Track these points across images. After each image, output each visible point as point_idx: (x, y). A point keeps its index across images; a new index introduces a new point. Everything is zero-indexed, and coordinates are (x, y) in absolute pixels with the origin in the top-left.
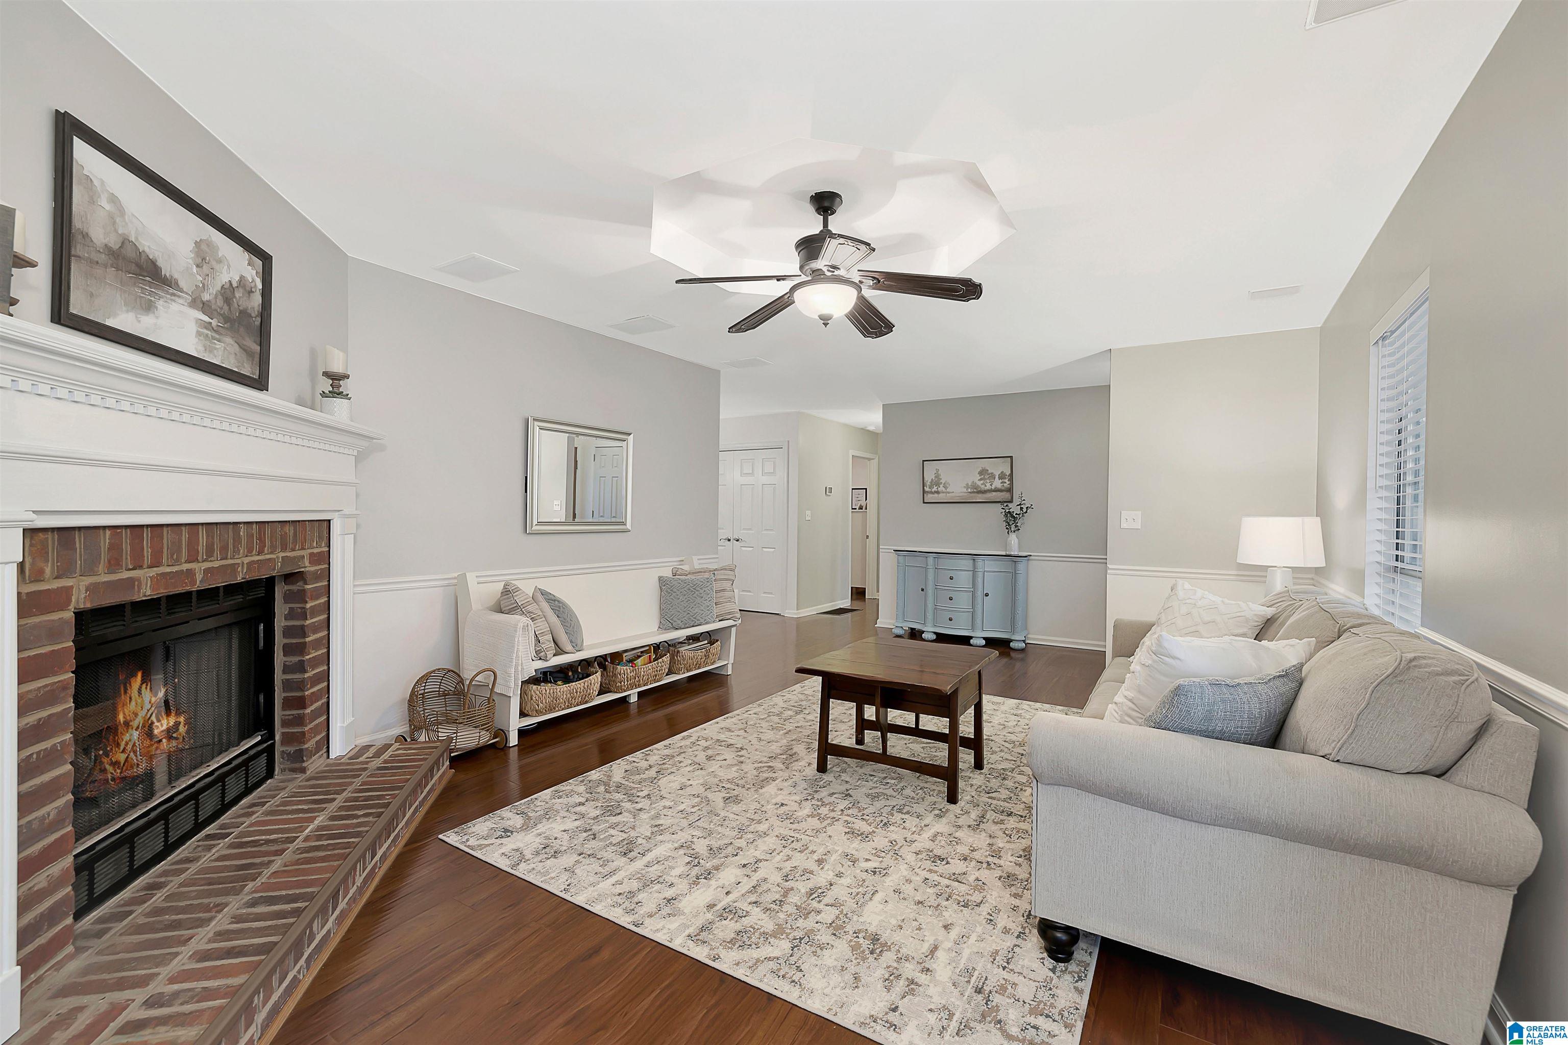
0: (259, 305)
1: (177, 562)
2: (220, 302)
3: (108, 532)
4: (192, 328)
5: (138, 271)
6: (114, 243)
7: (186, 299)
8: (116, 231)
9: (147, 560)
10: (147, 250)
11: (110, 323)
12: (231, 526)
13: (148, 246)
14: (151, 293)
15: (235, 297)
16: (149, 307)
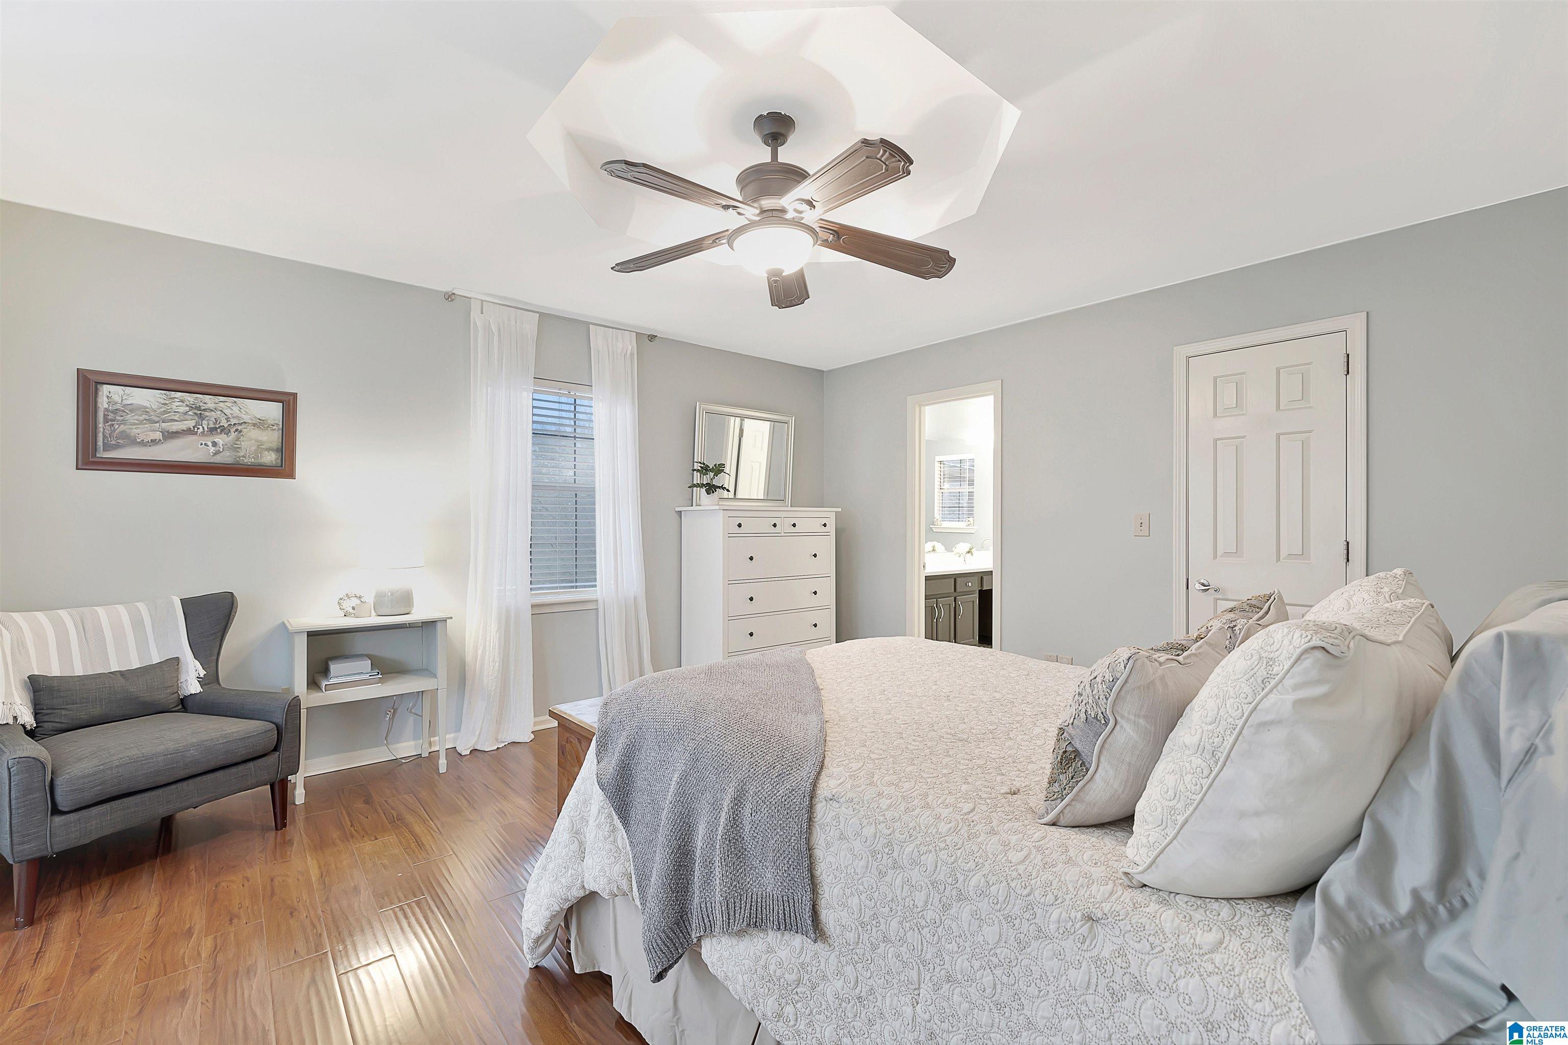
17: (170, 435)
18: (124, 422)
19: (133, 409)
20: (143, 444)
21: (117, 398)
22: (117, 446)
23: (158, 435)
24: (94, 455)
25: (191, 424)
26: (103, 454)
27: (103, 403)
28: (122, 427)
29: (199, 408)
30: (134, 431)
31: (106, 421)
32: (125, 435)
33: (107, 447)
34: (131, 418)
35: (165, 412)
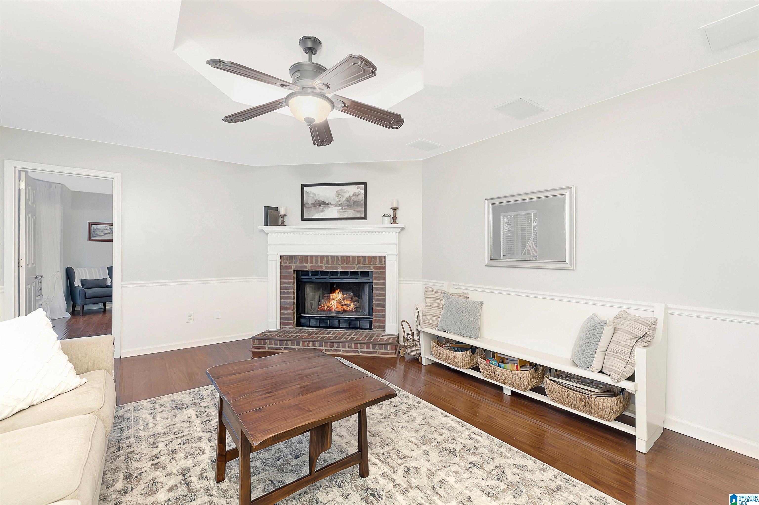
0: (363, 197)
1: (317, 263)
2: (345, 202)
3: (299, 257)
4: (336, 211)
5: (319, 205)
6: (313, 202)
7: (333, 206)
8: (314, 199)
9: (309, 263)
10: (322, 200)
11: (313, 217)
12: (335, 257)
13: (322, 199)
14: (323, 208)
15: (352, 199)
16: (323, 211)
17: (105, 234)
18: (96, 232)
19: (98, 229)
20: (100, 236)
21: (95, 227)
22: (95, 237)
23: (103, 234)
24: (91, 239)
25: (109, 232)
26: (92, 238)
27: (92, 228)
28: (96, 233)
29: (111, 228)
30: (98, 234)
31: (93, 232)
32: (96, 234)
33: (93, 237)
34: (97, 231)
35: (104, 229)
